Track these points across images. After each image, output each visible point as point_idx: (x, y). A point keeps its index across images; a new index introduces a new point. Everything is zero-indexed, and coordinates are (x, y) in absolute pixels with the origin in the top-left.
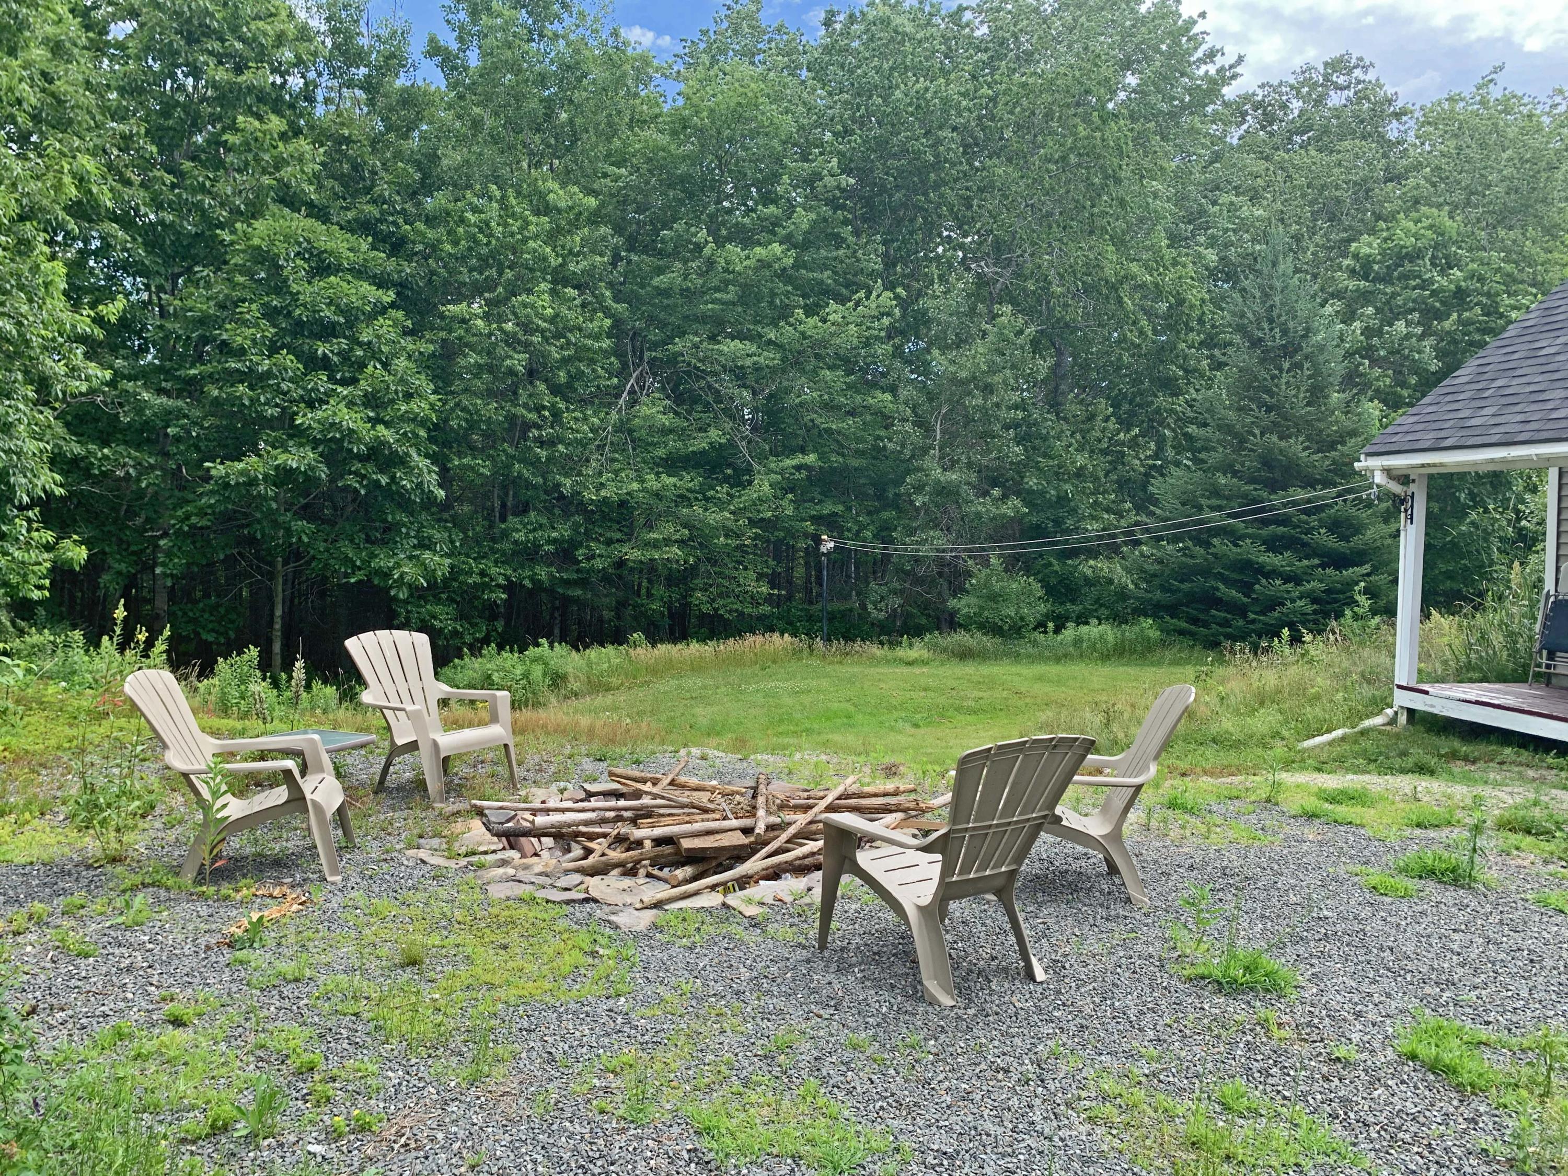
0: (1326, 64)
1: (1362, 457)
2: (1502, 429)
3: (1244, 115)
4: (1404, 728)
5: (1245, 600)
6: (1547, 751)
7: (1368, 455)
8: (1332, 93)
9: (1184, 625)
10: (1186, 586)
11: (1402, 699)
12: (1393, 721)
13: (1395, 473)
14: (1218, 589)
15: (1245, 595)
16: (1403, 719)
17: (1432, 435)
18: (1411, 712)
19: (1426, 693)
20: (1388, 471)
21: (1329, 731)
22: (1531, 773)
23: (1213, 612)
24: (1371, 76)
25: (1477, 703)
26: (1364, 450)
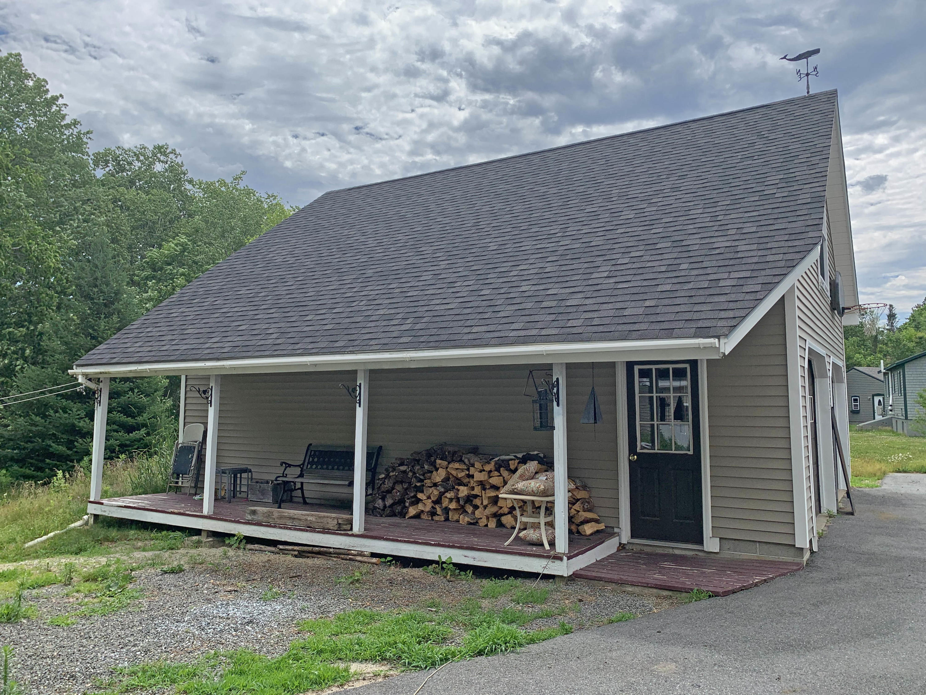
0: (155, 148)
1: (74, 367)
2: (140, 354)
3: (107, 162)
4: (92, 527)
5: (69, 452)
6: (152, 530)
7: (78, 366)
8: (157, 163)
9: (28, 471)
10: (30, 446)
11: (92, 509)
12: (87, 523)
13: (90, 377)
14: (50, 446)
15: (69, 449)
16: (92, 521)
17: (110, 356)
18: (96, 516)
19: (102, 504)
20: (86, 375)
21: (46, 534)
22: (140, 544)
23: (48, 461)
24: (179, 160)
25: (126, 507)
26: (77, 363)
